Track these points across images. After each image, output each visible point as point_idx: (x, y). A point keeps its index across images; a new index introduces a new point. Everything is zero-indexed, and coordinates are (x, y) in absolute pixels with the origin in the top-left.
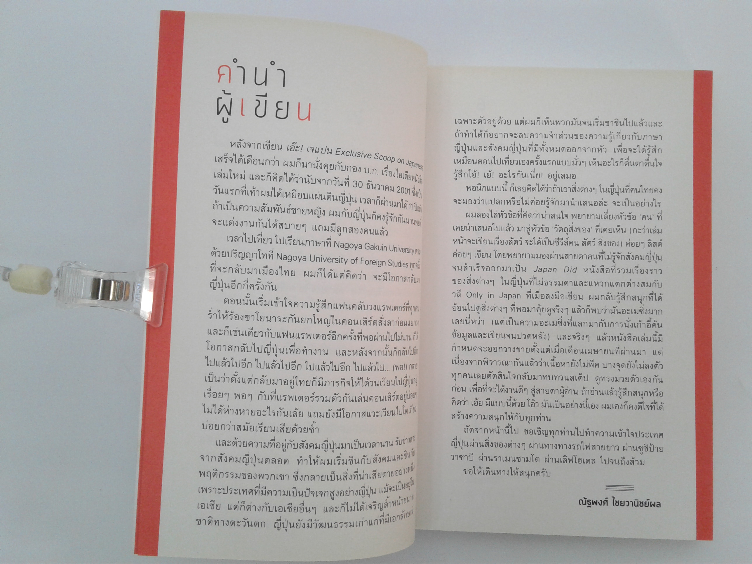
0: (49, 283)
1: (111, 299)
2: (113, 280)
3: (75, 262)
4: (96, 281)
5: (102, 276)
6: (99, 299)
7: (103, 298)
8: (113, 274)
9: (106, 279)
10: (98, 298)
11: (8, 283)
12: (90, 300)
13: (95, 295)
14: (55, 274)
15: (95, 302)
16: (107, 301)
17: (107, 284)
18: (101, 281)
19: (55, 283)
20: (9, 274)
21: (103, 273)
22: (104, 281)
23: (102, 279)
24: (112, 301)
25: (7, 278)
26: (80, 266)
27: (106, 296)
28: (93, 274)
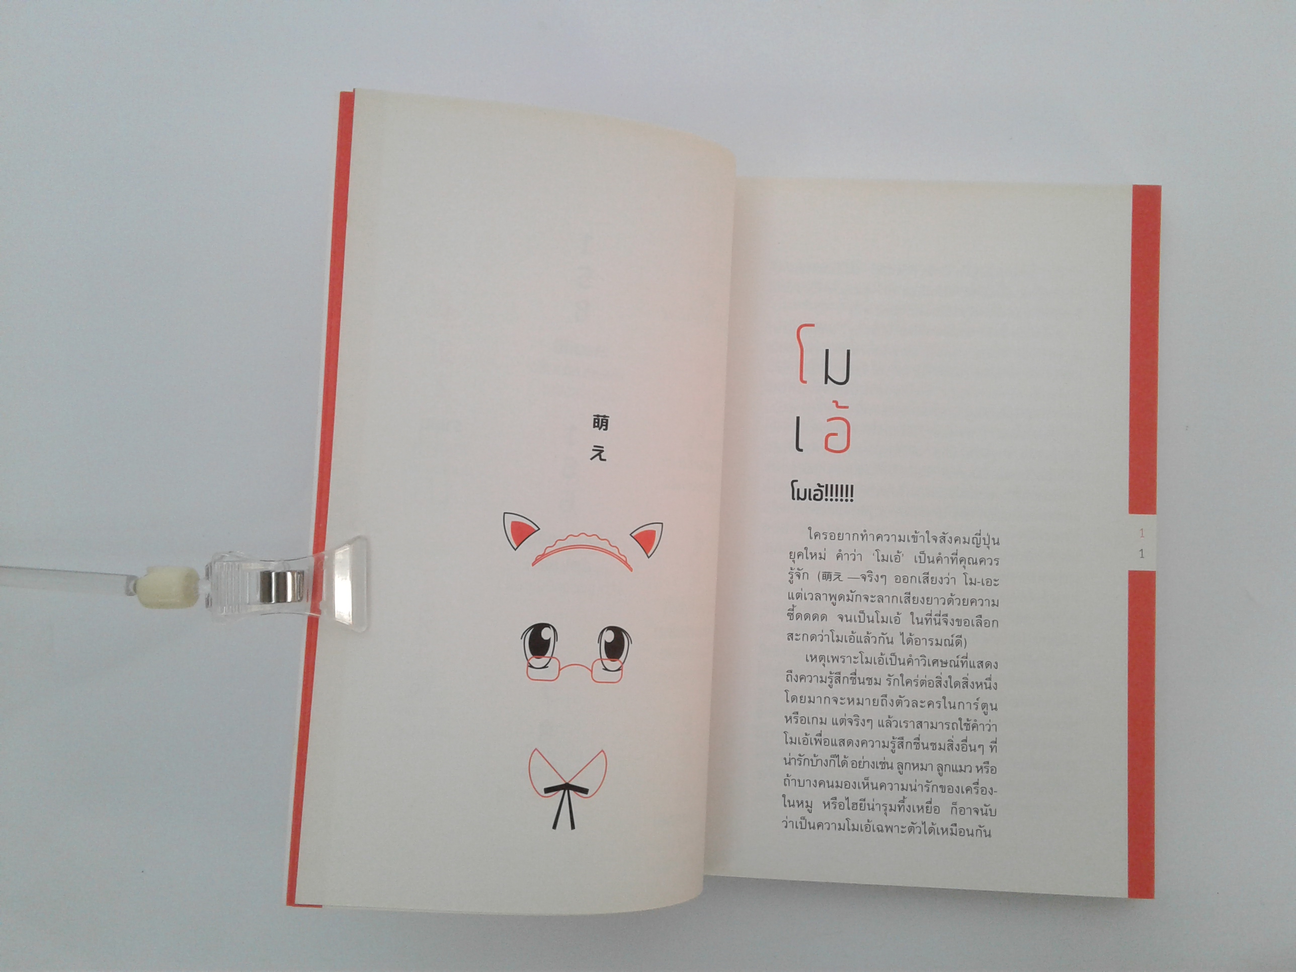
0: (196, 589)
1: (289, 598)
2: (289, 571)
3: (230, 552)
4: (266, 577)
5: (274, 567)
6: (273, 602)
7: (278, 601)
8: (289, 562)
9: (279, 571)
10: (270, 600)
11: (135, 598)
12: (260, 606)
13: (266, 597)
14: (202, 574)
15: (267, 607)
16: (284, 604)
17: (281, 577)
18: (273, 574)
19: (205, 588)
20: (135, 585)
21: (272, 562)
22: (278, 575)
23: (274, 571)
24: (291, 602)
25: (132, 590)
26: (238, 557)
27: (281, 597)
28: (258, 567)
